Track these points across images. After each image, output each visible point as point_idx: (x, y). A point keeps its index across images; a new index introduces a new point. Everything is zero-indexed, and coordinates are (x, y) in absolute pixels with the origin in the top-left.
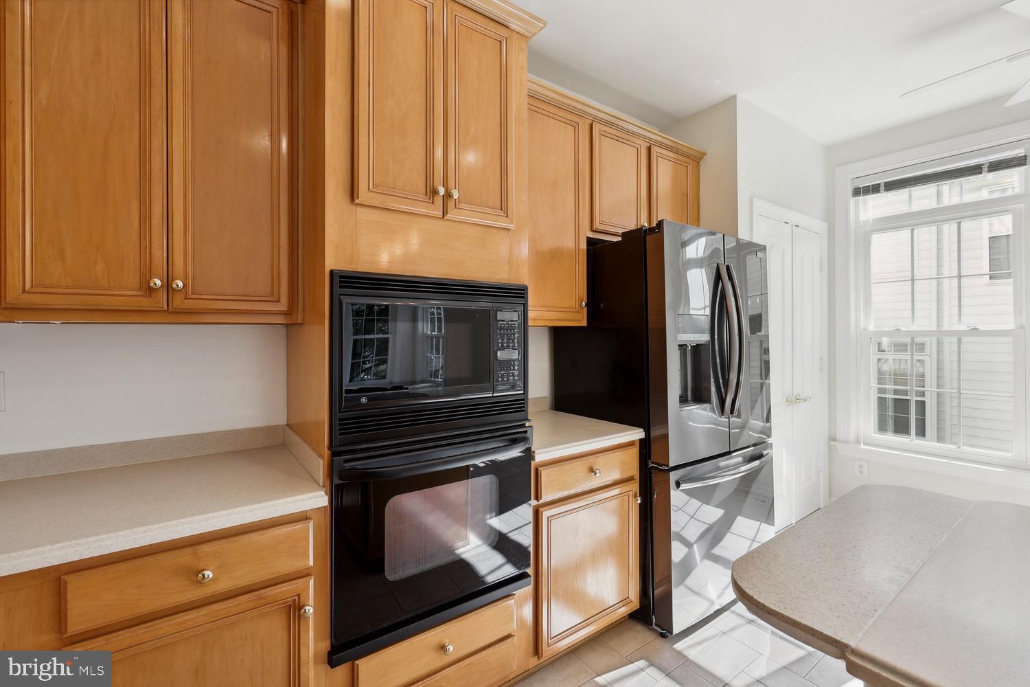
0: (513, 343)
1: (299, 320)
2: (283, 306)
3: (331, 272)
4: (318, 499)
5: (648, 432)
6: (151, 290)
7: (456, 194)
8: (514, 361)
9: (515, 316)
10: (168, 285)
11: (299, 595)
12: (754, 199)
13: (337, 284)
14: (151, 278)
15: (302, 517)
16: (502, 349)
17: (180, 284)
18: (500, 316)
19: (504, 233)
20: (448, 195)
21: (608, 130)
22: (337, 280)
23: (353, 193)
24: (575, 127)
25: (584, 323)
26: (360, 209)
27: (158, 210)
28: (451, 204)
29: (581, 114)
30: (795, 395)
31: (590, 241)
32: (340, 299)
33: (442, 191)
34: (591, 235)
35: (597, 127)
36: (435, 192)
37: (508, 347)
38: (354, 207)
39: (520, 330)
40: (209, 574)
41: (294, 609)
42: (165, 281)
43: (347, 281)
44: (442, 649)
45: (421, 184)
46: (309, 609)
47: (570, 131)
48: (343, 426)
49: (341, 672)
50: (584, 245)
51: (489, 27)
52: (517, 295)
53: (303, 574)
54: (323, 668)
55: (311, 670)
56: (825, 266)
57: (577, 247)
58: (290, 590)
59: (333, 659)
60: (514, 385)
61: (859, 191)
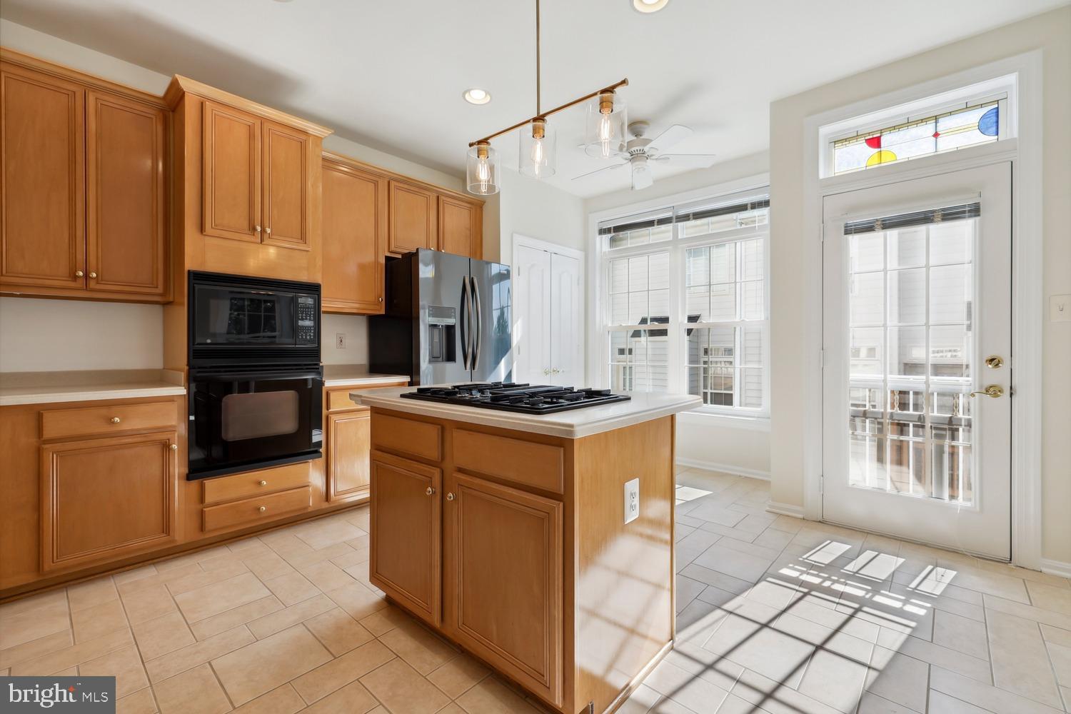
0: (310, 316)
1: (171, 299)
2: (160, 290)
3: (189, 271)
4: (182, 391)
5: (412, 379)
6: (75, 278)
7: (268, 231)
8: (311, 327)
9: (310, 301)
10: (86, 276)
11: (169, 440)
12: (514, 235)
13: (192, 278)
14: (76, 271)
15: (170, 399)
16: (302, 319)
17: (94, 275)
18: (300, 300)
19: (305, 253)
20: (263, 231)
21: (401, 185)
22: (192, 275)
23: (202, 229)
24: (376, 184)
25: (383, 312)
26: (207, 238)
27: (80, 232)
28: (266, 236)
29: (380, 176)
30: (552, 368)
31: (387, 258)
32: (194, 287)
33: (259, 229)
34: (389, 255)
35: (393, 184)
36: (254, 229)
37: (306, 319)
38: (203, 237)
39: (315, 311)
40: (117, 419)
41: (166, 446)
42: (85, 272)
43: (198, 278)
44: (259, 483)
45: (245, 224)
46: (175, 446)
47: (371, 186)
48: (196, 353)
49: (194, 484)
50: (383, 261)
51: (294, 134)
52: (314, 289)
53: (171, 429)
54: (183, 482)
55: (176, 482)
56: (582, 281)
57: (376, 262)
58: (163, 436)
59: (189, 477)
60: (311, 341)
61: (602, 232)
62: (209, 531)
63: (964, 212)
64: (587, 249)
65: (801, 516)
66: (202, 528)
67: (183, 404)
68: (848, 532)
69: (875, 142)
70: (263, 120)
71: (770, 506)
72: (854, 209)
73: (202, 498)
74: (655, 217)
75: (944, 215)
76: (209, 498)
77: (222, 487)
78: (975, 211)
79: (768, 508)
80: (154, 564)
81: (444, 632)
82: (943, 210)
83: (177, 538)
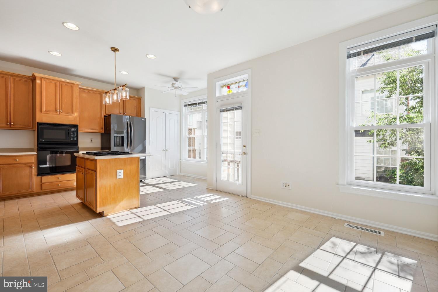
0: (74, 134)
1: (35, 129)
2: (31, 127)
3: (38, 123)
4: (36, 153)
7: (61, 111)
8: (75, 137)
9: (74, 130)
12: (150, 108)
14: (7, 123)
15: (32, 155)
16: (72, 135)
17: (13, 124)
18: (71, 130)
23: (41, 111)
24: (101, 95)
25: (103, 132)
26: (42, 114)
27: (9, 113)
28: (60, 113)
30: (166, 149)
31: (105, 116)
32: (39, 126)
34: (105, 115)
36: (57, 111)
39: (76, 132)
40: (17, 160)
41: (31, 167)
42: (10, 123)
44: (58, 178)
45: (54, 110)
46: (33, 167)
47: (99, 95)
48: (39, 144)
49: (39, 178)
50: (103, 117)
51: (69, 84)
52: (76, 126)
53: (32, 163)
54: (36, 177)
55: (34, 176)
56: (179, 121)
57: (101, 117)
58: (30, 165)
59: (38, 175)
60: (76, 141)
61: (185, 106)
62: (43, 190)
63: (238, 108)
64: (180, 111)
65: (212, 189)
66: (41, 189)
67: (36, 157)
68: (227, 194)
69: (228, 87)
70: (60, 81)
71: (207, 187)
72: (222, 105)
73: (41, 181)
74: (197, 102)
75: (236, 108)
76: (43, 181)
77: (47, 179)
78: (241, 108)
79: (206, 187)
80: (28, 197)
81: (85, 203)
82: (236, 107)
83: (34, 190)
